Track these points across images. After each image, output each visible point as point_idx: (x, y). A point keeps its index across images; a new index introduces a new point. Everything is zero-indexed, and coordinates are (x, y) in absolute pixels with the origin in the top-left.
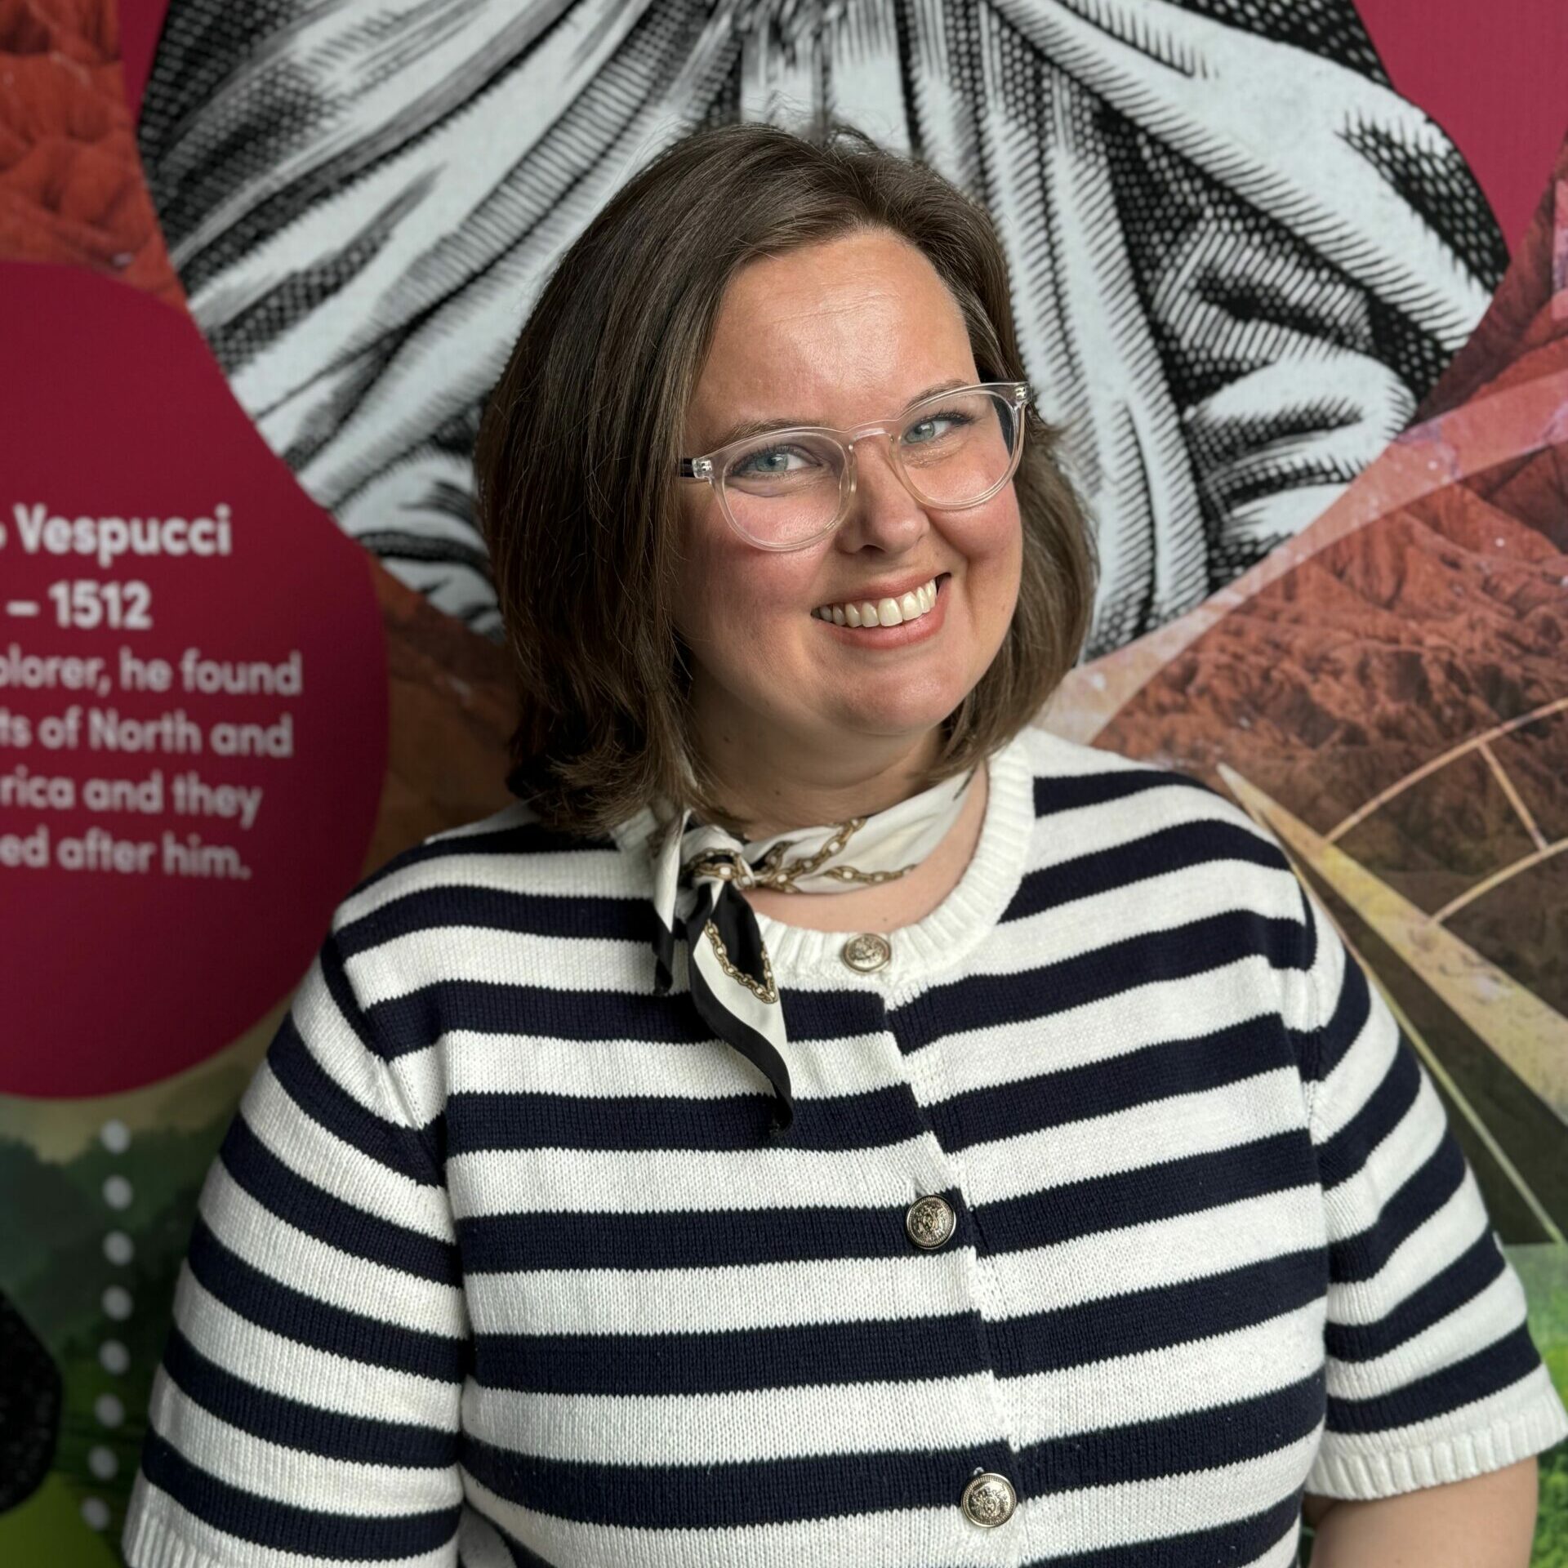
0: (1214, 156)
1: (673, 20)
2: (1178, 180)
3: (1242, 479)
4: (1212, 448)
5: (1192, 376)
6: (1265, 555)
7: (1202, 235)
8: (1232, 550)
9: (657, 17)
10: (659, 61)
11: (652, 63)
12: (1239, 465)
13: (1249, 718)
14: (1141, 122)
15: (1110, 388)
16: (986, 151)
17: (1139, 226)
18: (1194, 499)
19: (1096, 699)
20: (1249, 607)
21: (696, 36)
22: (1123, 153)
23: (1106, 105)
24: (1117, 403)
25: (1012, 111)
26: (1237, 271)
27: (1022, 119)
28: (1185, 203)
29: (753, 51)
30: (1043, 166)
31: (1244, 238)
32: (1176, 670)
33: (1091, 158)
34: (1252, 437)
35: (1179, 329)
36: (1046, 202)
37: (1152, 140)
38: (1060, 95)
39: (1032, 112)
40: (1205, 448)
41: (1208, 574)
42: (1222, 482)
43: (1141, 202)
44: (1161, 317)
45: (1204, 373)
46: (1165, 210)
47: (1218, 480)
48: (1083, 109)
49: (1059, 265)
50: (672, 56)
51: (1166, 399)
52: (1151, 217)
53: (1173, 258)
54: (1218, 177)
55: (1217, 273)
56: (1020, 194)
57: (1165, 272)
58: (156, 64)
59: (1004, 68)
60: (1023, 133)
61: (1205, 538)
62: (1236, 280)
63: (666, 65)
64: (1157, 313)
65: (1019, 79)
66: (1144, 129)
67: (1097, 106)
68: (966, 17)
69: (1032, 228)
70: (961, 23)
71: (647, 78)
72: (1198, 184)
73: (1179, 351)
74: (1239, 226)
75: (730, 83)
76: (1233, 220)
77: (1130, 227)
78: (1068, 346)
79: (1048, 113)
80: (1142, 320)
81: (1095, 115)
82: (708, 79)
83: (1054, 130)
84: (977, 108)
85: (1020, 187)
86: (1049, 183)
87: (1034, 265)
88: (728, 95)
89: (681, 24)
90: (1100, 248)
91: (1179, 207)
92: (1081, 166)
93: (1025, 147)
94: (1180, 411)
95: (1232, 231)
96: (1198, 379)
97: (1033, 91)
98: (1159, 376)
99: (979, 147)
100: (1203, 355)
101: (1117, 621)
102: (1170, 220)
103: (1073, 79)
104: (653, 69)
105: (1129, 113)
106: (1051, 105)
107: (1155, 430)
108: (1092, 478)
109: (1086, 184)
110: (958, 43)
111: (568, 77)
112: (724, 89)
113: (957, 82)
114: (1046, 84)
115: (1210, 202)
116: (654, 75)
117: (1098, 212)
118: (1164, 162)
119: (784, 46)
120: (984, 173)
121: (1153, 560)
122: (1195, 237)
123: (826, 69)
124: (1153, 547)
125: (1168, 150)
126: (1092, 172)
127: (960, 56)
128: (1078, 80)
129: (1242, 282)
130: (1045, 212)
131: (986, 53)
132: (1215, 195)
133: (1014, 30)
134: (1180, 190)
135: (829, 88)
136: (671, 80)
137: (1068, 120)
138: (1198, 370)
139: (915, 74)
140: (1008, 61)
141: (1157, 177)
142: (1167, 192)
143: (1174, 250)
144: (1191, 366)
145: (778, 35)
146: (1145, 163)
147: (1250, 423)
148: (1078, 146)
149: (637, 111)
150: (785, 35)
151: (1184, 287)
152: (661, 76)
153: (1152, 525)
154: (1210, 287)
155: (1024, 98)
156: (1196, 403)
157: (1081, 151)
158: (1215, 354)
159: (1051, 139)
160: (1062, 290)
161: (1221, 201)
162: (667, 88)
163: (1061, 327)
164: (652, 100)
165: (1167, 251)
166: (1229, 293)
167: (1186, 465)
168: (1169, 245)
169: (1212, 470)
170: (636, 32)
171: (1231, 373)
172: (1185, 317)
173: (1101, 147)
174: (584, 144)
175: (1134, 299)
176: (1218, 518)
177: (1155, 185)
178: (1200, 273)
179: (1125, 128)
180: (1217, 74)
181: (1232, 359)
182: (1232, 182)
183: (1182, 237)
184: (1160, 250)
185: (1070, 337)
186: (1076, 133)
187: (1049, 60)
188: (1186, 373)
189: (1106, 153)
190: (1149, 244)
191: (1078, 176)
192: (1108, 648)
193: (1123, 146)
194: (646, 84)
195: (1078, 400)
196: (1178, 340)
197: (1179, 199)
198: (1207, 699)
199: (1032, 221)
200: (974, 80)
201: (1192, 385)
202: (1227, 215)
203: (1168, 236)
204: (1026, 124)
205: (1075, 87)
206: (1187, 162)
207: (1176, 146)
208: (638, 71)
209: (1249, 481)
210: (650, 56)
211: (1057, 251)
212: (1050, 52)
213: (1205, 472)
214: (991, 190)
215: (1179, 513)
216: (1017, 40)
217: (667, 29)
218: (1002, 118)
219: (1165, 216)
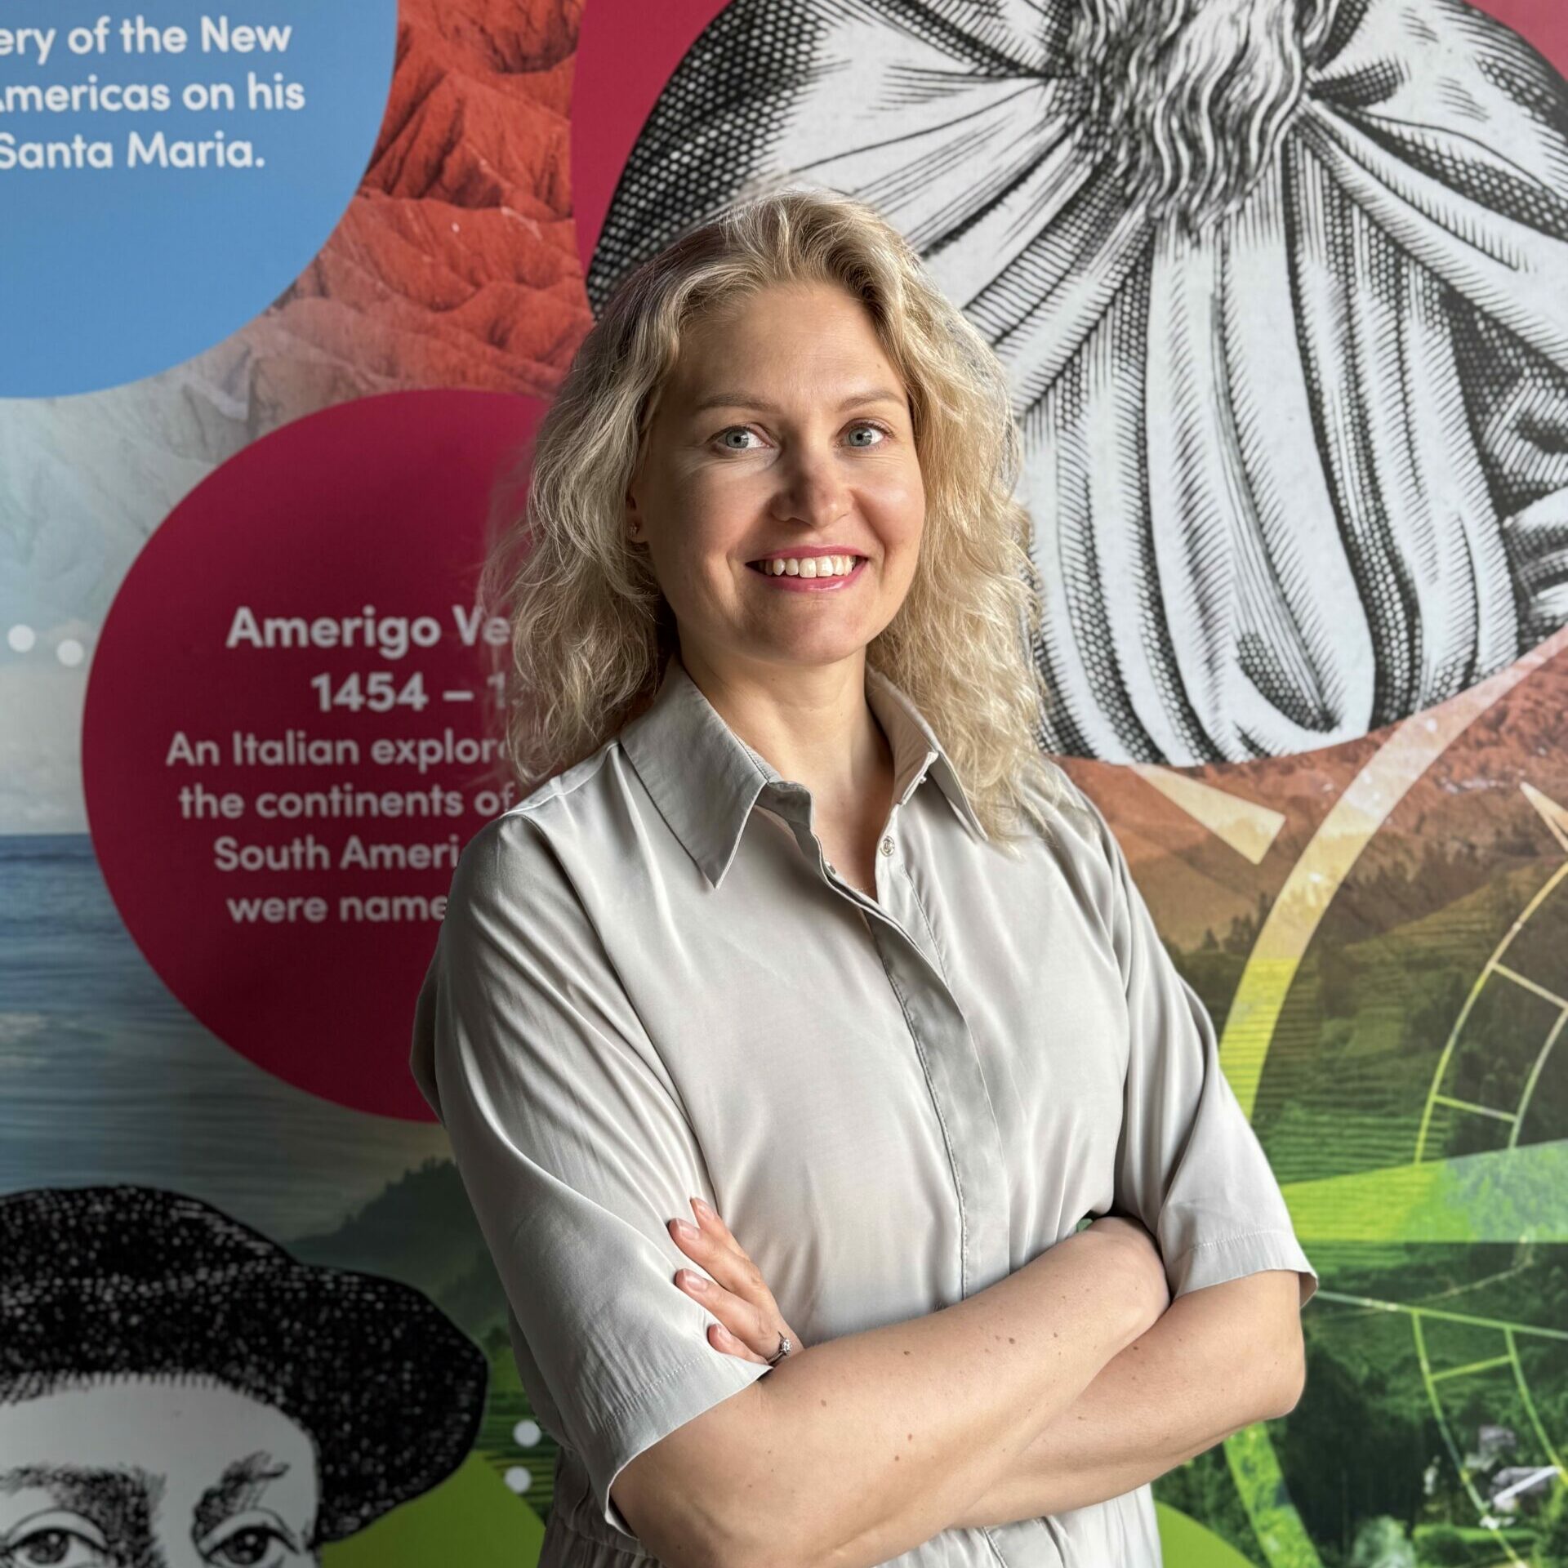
0: (1533, 330)
1: (1095, 207)
2: (1504, 347)
3: (1546, 571)
4: (1524, 548)
5: (1511, 494)
6: (1562, 626)
7: (1522, 389)
8: (1537, 624)
9: (1082, 205)
10: (1082, 239)
11: (1075, 241)
12: (1544, 560)
13: (1545, 747)
14: (1478, 303)
15: (1446, 503)
16: (1355, 320)
17: (1473, 381)
18: (1509, 586)
19: (1430, 739)
20: (1549, 666)
21: (1117, 221)
22: (1463, 326)
23: (1451, 289)
24: (1452, 514)
25: (1377, 290)
26: (1547, 417)
27: (1384, 297)
28: (1509, 364)
29: (1165, 235)
30: (1400, 333)
31: (1552, 392)
32: (1492, 715)
33: (1438, 328)
34: (1554, 540)
35: (1502, 459)
36: (1401, 361)
37: (1486, 317)
38: (1415, 280)
39: (1392, 292)
40: (1519, 548)
41: (1518, 642)
42: (1531, 573)
43: (1476, 363)
44: (1489, 449)
45: (1520, 492)
46: (1494, 369)
47: (1527, 571)
48: (1433, 291)
49: (1410, 409)
50: (1093, 236)
51: (1490, 511)
52: (1483, 374)
53: (1499, 406)
54: (1535, 346)
55: (1531, 417)
56: (1381, 354)
57: (1492, 415)
58: (608, 223)
59: (1371, 257)
60: (1385, 307)
61: (1517, 615)
62: (1546, 423)
63: (1088, 243)
64: (1485, 446)
65: (1383, 266)
66: (1479, 308)
67: (1443, 288)
68: (1342, 216)
69: (1390, 380)
70: (1338, 221)
71: (1071, 253)
72: (1519, 351)
73: (1501, 475)
74: (1549, 383)
75: (1142, 260)
76: (1545, 379)
77: (1466, 381)
78: (1415, 470)
79: (1405, 293)
80: (1474, 452)
81: (1442, 296)
82: (1124, 255)
83: (1410, 306)
84: (1348, 287)
85: (1381, 349)
86: (1404, 347)
87: (1390, 409)
88: (1141, 269)
89: (1102, 210)
90: (1444, 396)
91: (1504, 367)
92: (1430, 334)
93: (1387, 318)
94: (1501, 520)
95: (1544, 386)
96: (1515, 496)
97: (1394, 275)
98: (1486, 494)
99: (1349, 317)
100: (1520, 478)
101: (1447, 679)
102: (1498, 377)
103: (1425, 268)
104: (1076, 246)
105: (1469, 295)
106: (1408, 287)
107: (1481, 535)
108: (1431, 571)
109: (1434, 348)
110: (1335, 237)
111: (1001, 249)
112: (1137, 263)
113: (1333, 266)
114: (1404, 271)
115: (1528, 364)
116: (1077, 251)
117: (1442, 370)
118: (1494, 333)
119: (1190, 234)
120: (1352, 337)
121: (1476, 633)
122: (1516, 390)
123: (1225, 252)
124: (1476, 623)
125: (1497, 324)
126: (1439, 338)
127: (1336, 246)
128: (1430, 269)
129: (1551, 425)
130: (1400, 368)
131: (1357, 245)
132: (1532, 359)
133: (1380, 228)
134: (1506, 355)
135: (1227, 267)
136: (1093, 255)
137: (1421, 299)
138: (1515, 489)
139: (1299, 259)
140: (1374, 252)
141: (1488, 344)
142: (1496, 356)
143: (1500, 399)
144: (1510, 486)
145: (1186, 223)
146: (1480, 333)
147: (1554, 530)
148: (1427, 319)
149: (1061, 279)
150: (1191, 224)
151: (1507, 427)
152: (1083, 251)
153: (1476, 606)
154: (1527, 428)
155: (1386, 281)
156: (1512, 514)
157: (1430, 323)
158: (1529, 478)
159: (1406, 313)
160: (1411, 428)
161: (1536, 364)
162: (1089, 262)
163: (1411, 456)
164: (1074, 271)
165: (1495, 401)
166: (1540, 432)
167: (1504, 561)
168: (1496, 396)
169: (1523, 564)
170: (1064, 216)
171: (1539, 492)
172: (1507, 450)
173: (1446, 320)
174: (1013, 304)
175: (1468, 435)
176: (1527, 599)
177: (1487, 351)
178: (1519, 417)
179: (1465, 307)
180: (1536, 270)
181: (1541, 481)
182: (1546, 350)
183: (1507, 390)
184: (1490, 399)
185: (1417, 464)
186: (1426, 309)
187: (1408, 253)
188: (1506, 491)
189: (1450, 325)
190: (1481, 394)
191: (1428, 341)
192: (1440, 699)
193: (1463, 320)
194: (1071, 258)
195: (1423, 511)
196: (1501, 466)
197: (1504, 361)
198: (1514, 735)
199: (1390, 375)
200: (1346, 265)
201: (1510, 500)
202: (1540, 374)
203: (1496, 389)
204: (1388, 301)
205: (1427, 274)
206: (1512, 334)
207: (1504, 321)
208: (1064, 246)
209: (1551, 572)
210: (1074, 235)
211: (1409, 399)
212: (1408, 246)
213: (1518, 566)
214: (1357, 351)
215: (1497, 597)
216: (1382, 236)
217: (1090, 214)
218: (1370, 295)
219: (1493, 374)
